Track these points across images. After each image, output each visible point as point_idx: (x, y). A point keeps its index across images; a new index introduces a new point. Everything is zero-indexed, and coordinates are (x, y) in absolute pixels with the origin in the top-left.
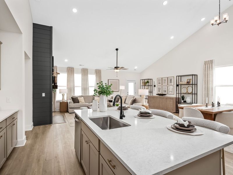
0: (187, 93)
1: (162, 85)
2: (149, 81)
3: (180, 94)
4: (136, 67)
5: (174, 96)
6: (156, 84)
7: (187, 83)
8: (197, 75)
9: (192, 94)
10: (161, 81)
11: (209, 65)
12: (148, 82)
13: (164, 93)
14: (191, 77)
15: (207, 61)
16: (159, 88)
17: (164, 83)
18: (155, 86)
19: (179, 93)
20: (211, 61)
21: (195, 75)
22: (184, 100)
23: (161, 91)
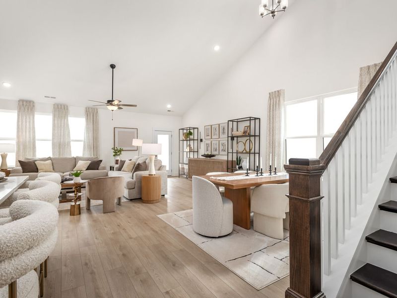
0: (244, 152)
1: (211, 138)
2: (192, 131)
3: (235, 155)
4: (169, 106)
5: (225, 158)
6: (203, 137)
7: (245, 132)
8: (260, 119)
9: (250, 153)
10: (210, 130)
11: (275, 99)
12: (190, 133)
13: (213, 153)
14: (247, 124)
15: (272, 92)
16: (207, 144)
17: (214, 135)
18: (201, 140)
19: (232, 153)
20: (278, 91)
21: (255, 119)
22: (240, 165)
23: (210, 148)
